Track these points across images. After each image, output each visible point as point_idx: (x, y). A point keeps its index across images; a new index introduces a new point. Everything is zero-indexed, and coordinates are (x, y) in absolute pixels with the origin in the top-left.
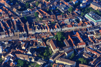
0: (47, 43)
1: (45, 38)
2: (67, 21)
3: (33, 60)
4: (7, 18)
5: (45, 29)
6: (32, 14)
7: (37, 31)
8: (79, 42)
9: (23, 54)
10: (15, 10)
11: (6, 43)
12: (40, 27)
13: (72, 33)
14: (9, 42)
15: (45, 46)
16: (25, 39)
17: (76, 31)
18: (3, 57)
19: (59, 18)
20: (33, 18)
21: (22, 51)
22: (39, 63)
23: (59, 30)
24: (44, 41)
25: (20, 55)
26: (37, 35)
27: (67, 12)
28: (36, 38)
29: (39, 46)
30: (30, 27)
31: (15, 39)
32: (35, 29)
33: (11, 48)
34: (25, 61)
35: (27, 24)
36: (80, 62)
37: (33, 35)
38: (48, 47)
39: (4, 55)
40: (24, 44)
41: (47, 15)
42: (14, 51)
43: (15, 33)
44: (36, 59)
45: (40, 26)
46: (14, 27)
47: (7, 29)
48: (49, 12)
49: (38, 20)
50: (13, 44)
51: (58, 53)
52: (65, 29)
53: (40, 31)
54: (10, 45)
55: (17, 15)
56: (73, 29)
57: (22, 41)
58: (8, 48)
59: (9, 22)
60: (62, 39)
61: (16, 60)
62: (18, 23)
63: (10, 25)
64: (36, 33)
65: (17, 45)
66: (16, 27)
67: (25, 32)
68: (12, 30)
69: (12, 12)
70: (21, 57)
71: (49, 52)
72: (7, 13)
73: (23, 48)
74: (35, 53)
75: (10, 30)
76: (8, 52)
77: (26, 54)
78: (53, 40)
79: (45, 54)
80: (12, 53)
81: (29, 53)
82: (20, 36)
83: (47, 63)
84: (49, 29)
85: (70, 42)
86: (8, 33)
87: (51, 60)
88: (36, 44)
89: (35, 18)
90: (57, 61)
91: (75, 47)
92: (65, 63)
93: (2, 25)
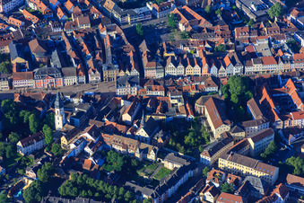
0: (197, 106)
1: (193, 92)
2: (261, 45)
3: (152, 156)
4: (86, 27)
5: (193, 66)
6: (160, 21)
7: (171, 70)
8: (293, 108)
9: (125, 135)
10: (109, 4)
11: (76, 101)
12: (181, 60)
13: (273, 82)
14: (86, 98)
15: (191, 116)
16: (134, 91)
17: (285, 77)
18: (63, 140)
19: (240, 34)
20: (161, 32)
21: (121, 128)
22: (169, 166)
23: (236, 70)
24: (190, 100)
25: (115, 137)
26: (169, 83)
27: (265, 18)
28: (166, 90)
29: (172, 114)
30: (152, 56)
31: (104, 89)
32: (164, 64)
33: (90, 115)
34: (128, 158)
35: (144, 47)
36: (290, 170)
37: (156, 82)
38: (200, 118)
39: (69, 135)
40: (129, 105)
41: (205, 24)
42: (99, 125)
43: (106, 74)
44: (162, 154)
45: (180, 55)
46: (103, 55)
47: (82, 59)
48: (210, 17)
49: (177, 37)
50: (97, 105)
51: (227, 139)
52: (255, 69)
53: (180, 70)
54: (88, 106)
55: (114, 20)
56: (279, 68)
57: (125, 98)
58: (80, 114)
59: (89, 38)
60: (243, 99)
61: (102, 152)
62: (117, 43)
63: (92, 48)
64: (167, 77)
65: (108, 109)
66: (109, 54)
67: (135, 72)
68: (96, 63)
69: (102, 11)
70: (116, 144)
71: (200, 134)
72: (86, 12)
73: (126, 117)
74: (160, 134)
75: (90, 63)
76: (81, 128)
77: (133, 137)
78: (214, 99)
79: (187, 139)
80: (95, 132)
81: (142, 133)
82: (120, 83)
83: (192, 167)
84: (206, 66)
85: (264, 108)
86: (86, 70)
87: (205, 157)
88: (165, 109)
89: (168, 31)
90: (223, 163)
91: (280, 125)
92: (245, 169)
93: (68, 46)
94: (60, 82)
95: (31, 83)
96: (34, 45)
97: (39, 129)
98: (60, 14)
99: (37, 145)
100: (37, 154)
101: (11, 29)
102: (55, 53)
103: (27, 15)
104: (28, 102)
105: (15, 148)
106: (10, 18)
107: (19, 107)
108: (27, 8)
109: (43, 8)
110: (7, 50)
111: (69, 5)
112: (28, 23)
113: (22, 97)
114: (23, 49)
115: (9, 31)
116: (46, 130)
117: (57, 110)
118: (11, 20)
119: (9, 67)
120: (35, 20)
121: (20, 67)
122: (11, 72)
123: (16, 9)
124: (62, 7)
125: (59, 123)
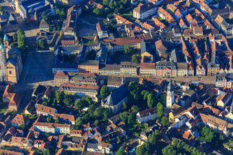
4: (200, 34)
9: (217, 116)
10: (219, 19)
11: (184, 87)
14: (192, 87)
16: (229, 85)
18: (171, 115)
21: (215, 111)
25: (210, 117)
31: (207, 81)
33: (194, 99)
34: (217, 134)
39: (176, 112)
40: (224, 94)
42: (199, 106)
43: (209, 70)
46: (210, 57)
47: (193, 57)
50: (199, 92)
54: (192, 92)
55: (221, 31)
57: (221, 89)
58: (186, 97)
61: (199, 127)
62: (221, 49)
63: (202, 51)
65: (207, 96)
66: (214, 56)
67: (232, 71)
69: (213, 24)
70: (210, 122)
72: (201, 23)
73: (220, 103)
75: (199, 61)
76: (186, 108)
77: (223, 118)
80: (195, 112)
81: (230, 116)
82: (219, 78)
86: (195, 66)
93: (184, 48)
94: (174, 73)
95: (153, 72)
96: (159, 44)
97: (154, 105)
98: (182, 24)
99: (151, 117)
100: (151, 123)
101: (144, 31)
102: (173, 52)
103: (157, 23)
104: (149, 85)
105: (135, 117)
106: (145, 23)
107: (142, 88)
108: (158, 17)
109: (170, 18)
110: (138, 46)
111: (189, 17)
112: (157, 28)
113: (145, 81)
114: (150, 47)
115: (142, 33)
116: (160, 106)
117: (169, 92)
118: (145, 25)
119: (139, 59)
120: (162, 26)
121: (147, 59)
122: (139, 62)
123: (150, 17)
124: (184, 18)
125: (169, 102)
